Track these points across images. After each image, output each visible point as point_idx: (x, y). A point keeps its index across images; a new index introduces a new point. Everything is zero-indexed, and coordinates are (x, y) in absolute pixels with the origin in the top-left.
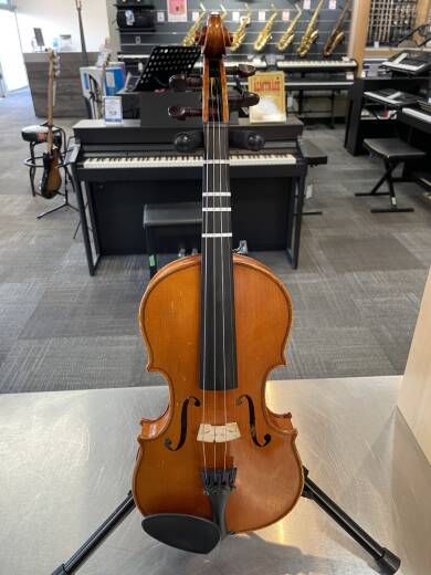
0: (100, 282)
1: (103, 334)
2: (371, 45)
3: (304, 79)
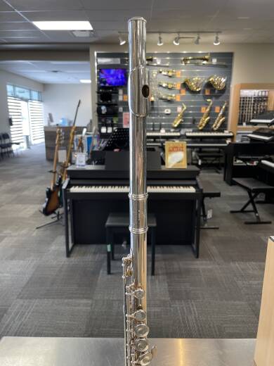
0: (72, 262)
1: (70, 298)
2: (242, 124)
3: (201, 142)
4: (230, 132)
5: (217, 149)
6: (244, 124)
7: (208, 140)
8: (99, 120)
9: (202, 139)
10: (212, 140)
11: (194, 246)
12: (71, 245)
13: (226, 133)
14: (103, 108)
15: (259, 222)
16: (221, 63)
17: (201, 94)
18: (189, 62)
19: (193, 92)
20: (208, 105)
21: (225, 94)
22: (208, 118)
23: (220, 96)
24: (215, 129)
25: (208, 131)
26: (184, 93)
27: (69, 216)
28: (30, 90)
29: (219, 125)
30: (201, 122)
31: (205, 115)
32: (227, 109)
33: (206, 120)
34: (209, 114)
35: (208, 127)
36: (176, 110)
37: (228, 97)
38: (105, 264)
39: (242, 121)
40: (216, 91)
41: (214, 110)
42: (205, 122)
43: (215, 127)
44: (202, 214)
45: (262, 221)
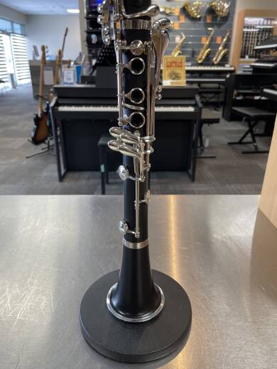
0: (65, 186)
3: (200, 77)
4: (231, 66)
5: (216, 85)
6: (247, 57)
7: (207, 75)
8: (90, 51)
9: (201, 73)
10: (212, 75)
11: (190, 172)
12: (63, 171)
13: (227, 67)
14: (94, 37)
15: (257, 151)
17: (202, 22)
19: (193, 19)
20: (209, 35)
21: (228, 23)
22: (209, 50)
23: (222, 24)
24: (216, 63)
25: (208, 65)
26: (183, 20)
27: (60, 148)
28: (12, 22)
29: (220, 58)
30: (200, 55)
31: (205, 47)
32: (229, 40)
33: (207, 51)
34: (209, 46)
35: (208, 61)
36: (174, 40)
37: (231, 26)
38: (100, 187)
39: (244, 54)
40: (219, 19)
41: (216, 40)
42: (205, 54)
43: (216, 60)
44: (199, 145)
45: (259, 150)
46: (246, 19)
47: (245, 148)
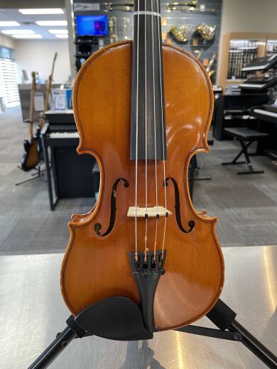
0: (57, 215)
4: (219, 87)
12: (55, 199)
13: (215, 88)
14: (83, 61)
15: (252, 172)
16: (209, 10)
17: (188, 45)
18: (174, 8)
19: (180, 43)
21: (214, 46)
23: (208, 47)
27: (52, 173)
32: (215, 62)
37: (217, 49)
39: (231, 74)
40: (205, 42)
45: (255, 170)
46: (231, 42)
47: (239, 169)
